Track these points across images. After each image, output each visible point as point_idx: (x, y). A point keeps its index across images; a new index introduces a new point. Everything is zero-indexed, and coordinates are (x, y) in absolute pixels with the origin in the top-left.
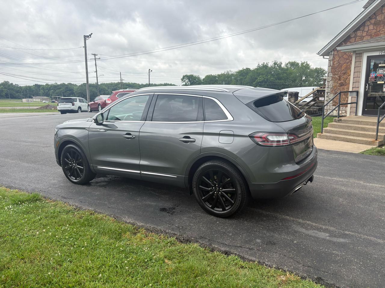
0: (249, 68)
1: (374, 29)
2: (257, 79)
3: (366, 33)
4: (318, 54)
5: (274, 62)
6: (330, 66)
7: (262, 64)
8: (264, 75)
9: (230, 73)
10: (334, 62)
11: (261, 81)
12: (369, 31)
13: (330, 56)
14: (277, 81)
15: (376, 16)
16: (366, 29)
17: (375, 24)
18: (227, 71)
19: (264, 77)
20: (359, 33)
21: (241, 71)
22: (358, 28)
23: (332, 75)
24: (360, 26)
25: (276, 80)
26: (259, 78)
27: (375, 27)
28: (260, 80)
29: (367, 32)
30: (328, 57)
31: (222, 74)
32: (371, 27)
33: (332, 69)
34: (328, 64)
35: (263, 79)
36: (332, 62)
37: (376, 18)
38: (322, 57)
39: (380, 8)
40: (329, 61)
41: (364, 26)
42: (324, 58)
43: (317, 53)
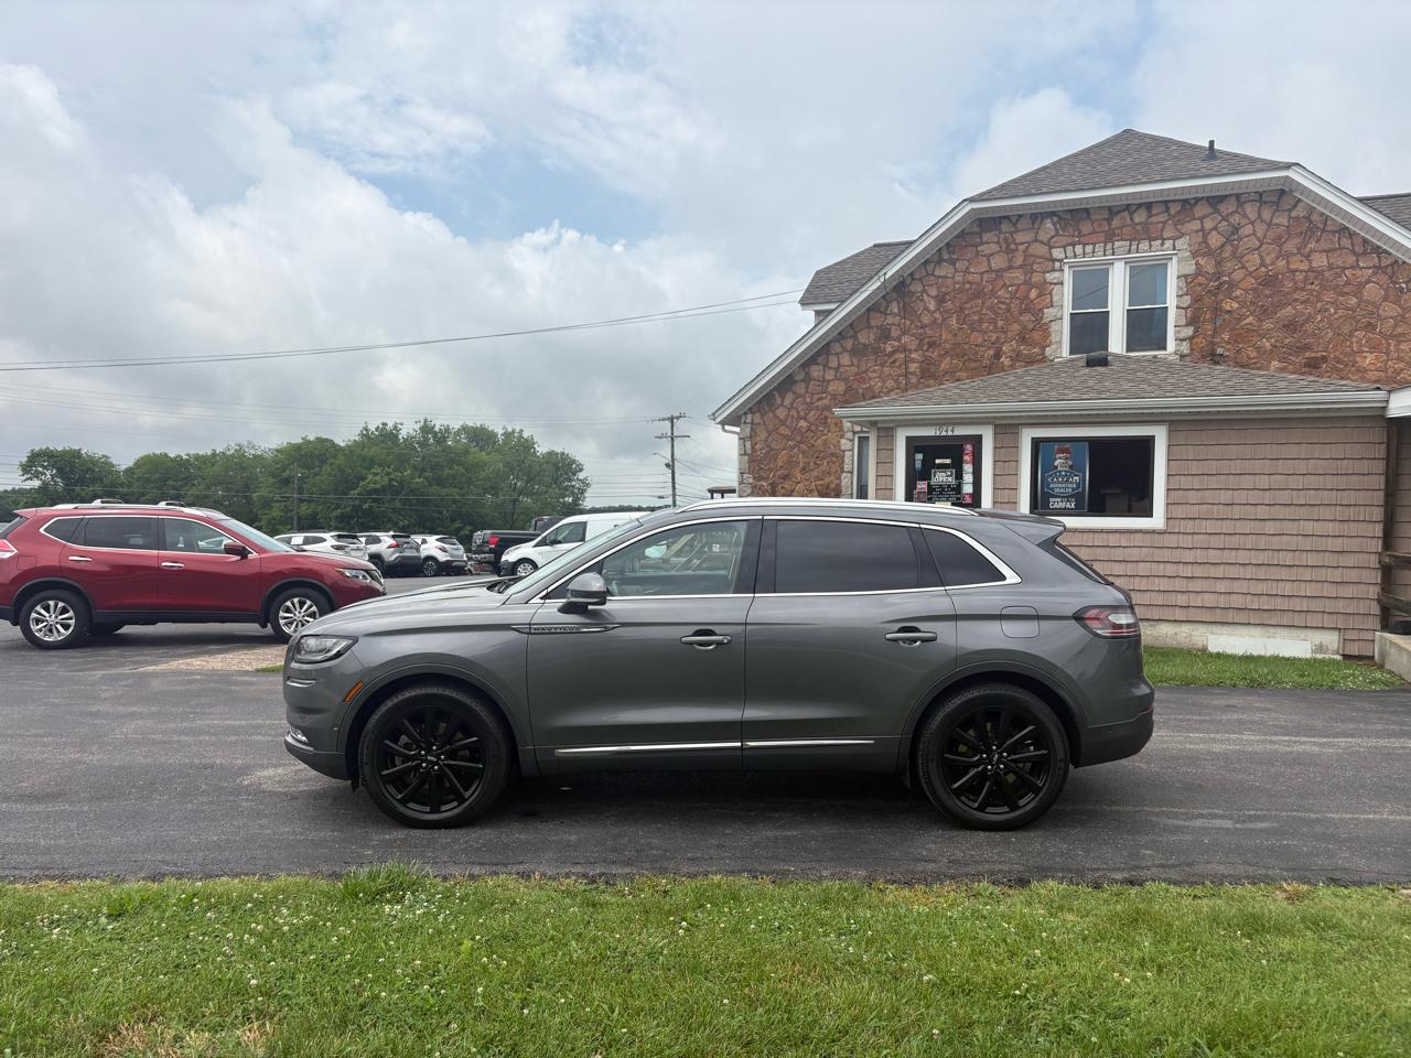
0: (326, 440)
1: (852, 365)
2: (364, 479)
3: (832, 372)
4: (713, 416)
5: (422, 423)
6: (745, 454)
7: (377, 429)
8: (389, 468)
9: (250, 452)
10: (756, 444)
11: (378, 486)
12: (842, 369)
13: (742, 425)
14: (435, 489)
15: (856, 333)
16: (833, 363)
17: (854, 352)
18: (239, 445)
19: (388, 474)
20: (816, 371)
21: (298, 448)
22: (813, 356)
23: (751, 480)
24: (818, 354)
25: (431, 485)
26: (370, 477)
27: (855, 361)
28: (375, 482)
29: (837, 369)
30: (738, 429)
31: (214, 454)
32: (845, 359)
33: (750, 462)
34: (740, 450)
35: (386, 479)
36: (748, 444)
37: (855, 337)
38: (720, 426)
39: (864, 314)
40: (740, 439)
41: (828, 353)
42: (723, 429)
43: (710, 413)
